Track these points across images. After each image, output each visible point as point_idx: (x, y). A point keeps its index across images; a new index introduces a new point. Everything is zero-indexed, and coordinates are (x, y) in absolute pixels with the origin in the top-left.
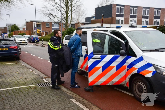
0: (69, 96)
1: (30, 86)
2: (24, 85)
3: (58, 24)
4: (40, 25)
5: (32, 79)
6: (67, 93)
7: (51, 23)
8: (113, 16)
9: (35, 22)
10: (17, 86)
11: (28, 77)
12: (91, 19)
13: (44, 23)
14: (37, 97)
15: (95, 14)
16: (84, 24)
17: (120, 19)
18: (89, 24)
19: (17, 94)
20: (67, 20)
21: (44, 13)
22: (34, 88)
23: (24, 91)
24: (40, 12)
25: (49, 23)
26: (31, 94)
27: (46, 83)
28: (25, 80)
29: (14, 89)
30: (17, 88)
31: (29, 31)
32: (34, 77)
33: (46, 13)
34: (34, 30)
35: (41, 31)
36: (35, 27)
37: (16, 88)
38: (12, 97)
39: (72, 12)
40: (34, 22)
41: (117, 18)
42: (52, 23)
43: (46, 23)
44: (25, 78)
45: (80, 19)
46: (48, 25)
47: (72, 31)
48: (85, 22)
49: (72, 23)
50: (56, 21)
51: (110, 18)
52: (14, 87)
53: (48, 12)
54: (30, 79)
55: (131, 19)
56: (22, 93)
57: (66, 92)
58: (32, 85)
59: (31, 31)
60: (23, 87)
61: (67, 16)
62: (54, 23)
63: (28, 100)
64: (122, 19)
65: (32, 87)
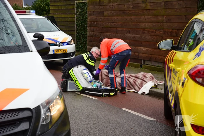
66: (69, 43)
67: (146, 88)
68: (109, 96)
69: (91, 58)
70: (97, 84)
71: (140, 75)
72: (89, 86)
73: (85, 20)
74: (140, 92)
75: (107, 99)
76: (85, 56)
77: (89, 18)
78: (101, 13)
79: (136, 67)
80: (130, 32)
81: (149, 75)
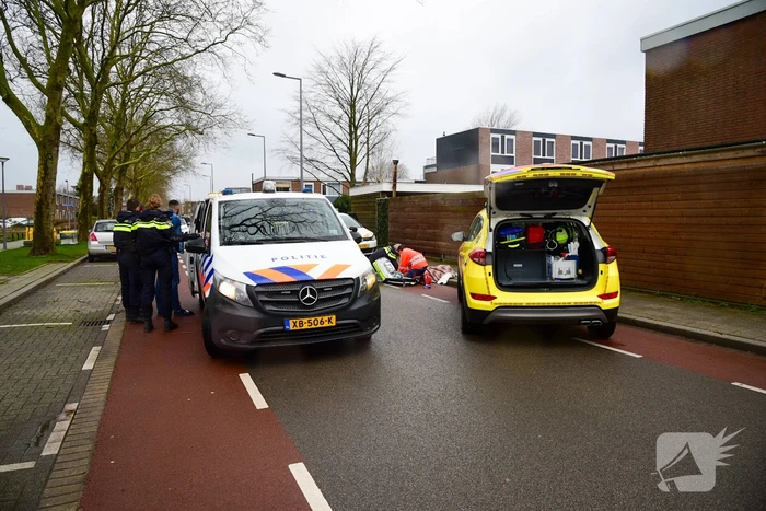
66: (370, 239)
67: (444, 279)
68: (410, 285)
69: (393, 251)
70: (398, 275)
71: (439, 267)
72: (391, 277)
73: (387, 216)
74: (439, 283)
75: (408, 288)
76: (387, 249)
77: (390, 214)
78: (402, 209)
79: (436, 261)
80: (430, 228)
81: (448, 267)
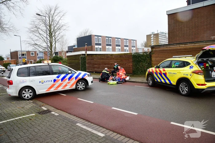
0: (74, 121)
1: (30, 115)
2: (24, 115)
3: (43, 52)
4: (25, 54)
5: (30, 108)
6: (71, 119)
7: (35, 52)
8: (93, 45)
9: (20, 52)
10: (17, 117)
11: (25, 106)
12: (74, 48)
13: (28, 52)
14: (42, 126)
15: (76, 43)
16: (67, 52)
17: (98, 47)
18: (71, 52)
19: (19, 126)
20: (51, 49)
21: (29, 44)
22: (35, 116)
23: (26, 122)
24: (25, 43)
25: (34, 52)
26: (34, 124)
27: (46, 110)
28: (22, 109)
29: (14, 120)
30: (18, 119)
31: (14, 60)
32: (32, 106)
33: (31, 43)
34: (19, 60)
35: (26, 60)
36: (20, 56)
37: (16, 119)
38: (16, 129)
39: (55, 42)
40: (18, 52)
41: (96, 46)
42: (37, 52)
43: (31, 52)
44: (23, 108)
45: (63, 47)
46: (32, 54)
47: (58, 58)
48: (67, 50)
49: (57, 51)
50: (41, 50)
51: (90, 46)
52: (14, 118)
53: (33, 42)
54: (28, 108)
55: (107, 47)
56: (24, 124)
57: (69, 118)
58: (31, 114)
59: (16, 61)
60: (23, 117)
61: (51, 45)
62: (38, 52)
63: (34, 130)
64: (100, 47)
65: (33, 116)
